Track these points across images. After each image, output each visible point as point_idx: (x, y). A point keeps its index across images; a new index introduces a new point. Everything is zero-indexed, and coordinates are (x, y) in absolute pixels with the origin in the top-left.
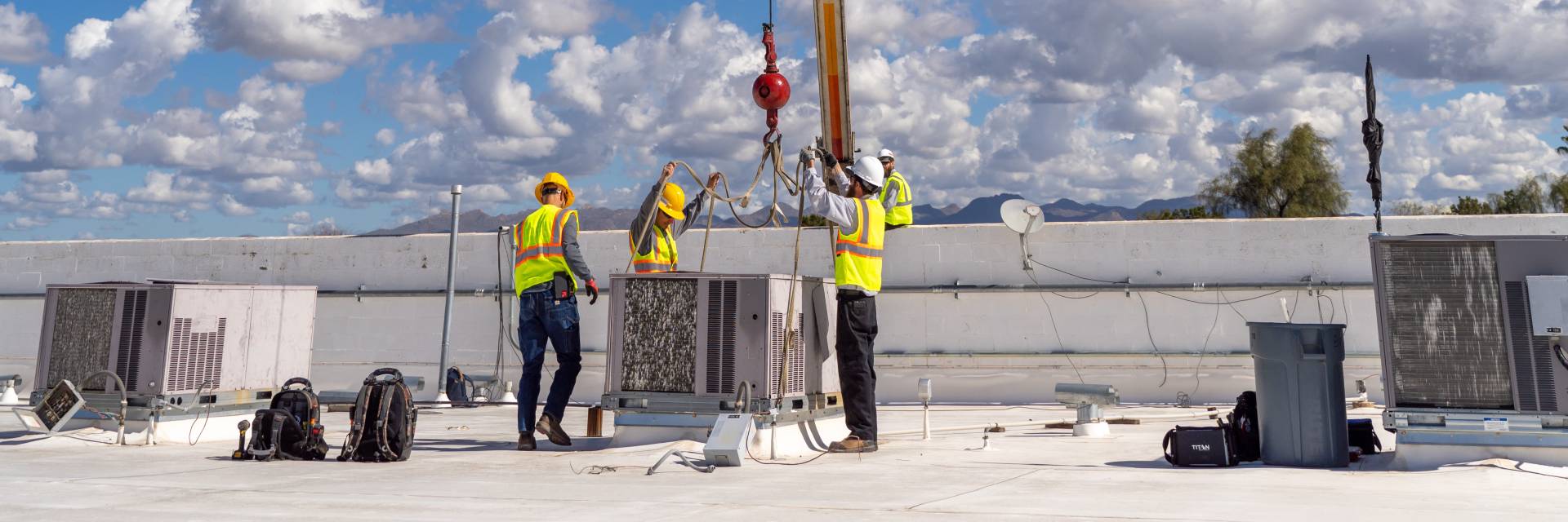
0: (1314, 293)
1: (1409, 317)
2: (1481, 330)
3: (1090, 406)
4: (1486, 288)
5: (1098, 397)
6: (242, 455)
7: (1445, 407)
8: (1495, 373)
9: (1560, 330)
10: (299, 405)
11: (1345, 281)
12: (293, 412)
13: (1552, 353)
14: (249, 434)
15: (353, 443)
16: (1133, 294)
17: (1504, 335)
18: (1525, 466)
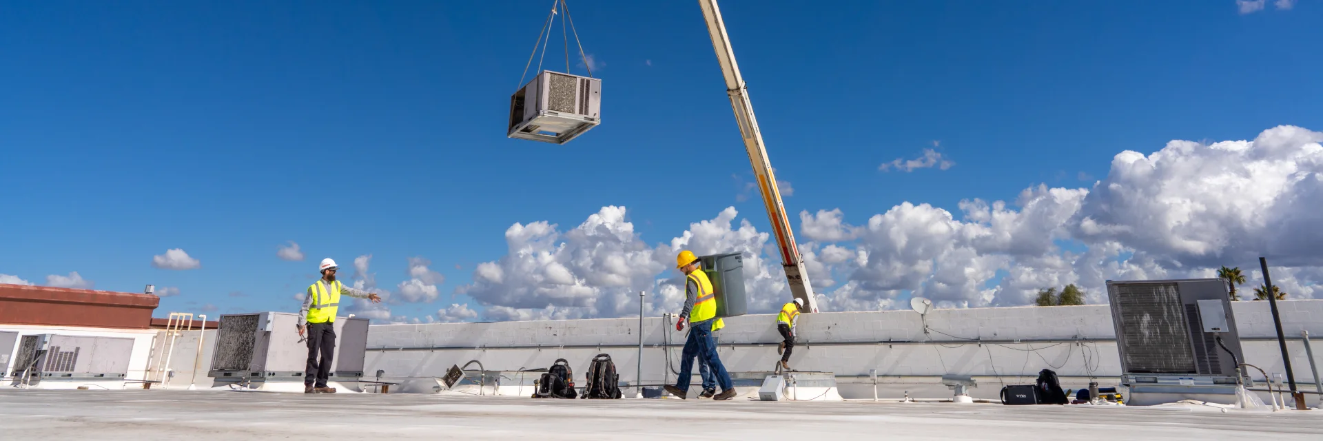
0: (1080, 344)
1: (1132, 324)
2: (1173, 331)
3: (961, 387)
4: (1174, 308)
5: (965, 382)
6: (536, 396)
7: (1156, 372)
8: (1183, 354)
9: (1219, 329)
10: (562, 372)
11: (1096, 338)
12: (560, 376)
13: (1216, 341)
14: (539, 388)
15: (588, 390)
16: (983, 345)
17: (1187, 333)
18: (1208, 404)
